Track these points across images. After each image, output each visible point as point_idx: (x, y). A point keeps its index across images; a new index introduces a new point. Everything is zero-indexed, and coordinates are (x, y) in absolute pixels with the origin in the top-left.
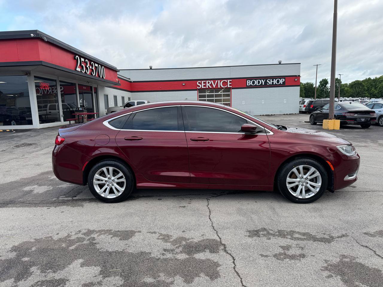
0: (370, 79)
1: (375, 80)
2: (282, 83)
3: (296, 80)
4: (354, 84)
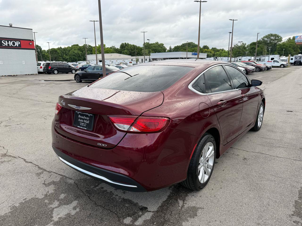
0: (61, 48)
1: (65, 49)
2: (18, 46)
3: (31, 44)
4: (52, 51)
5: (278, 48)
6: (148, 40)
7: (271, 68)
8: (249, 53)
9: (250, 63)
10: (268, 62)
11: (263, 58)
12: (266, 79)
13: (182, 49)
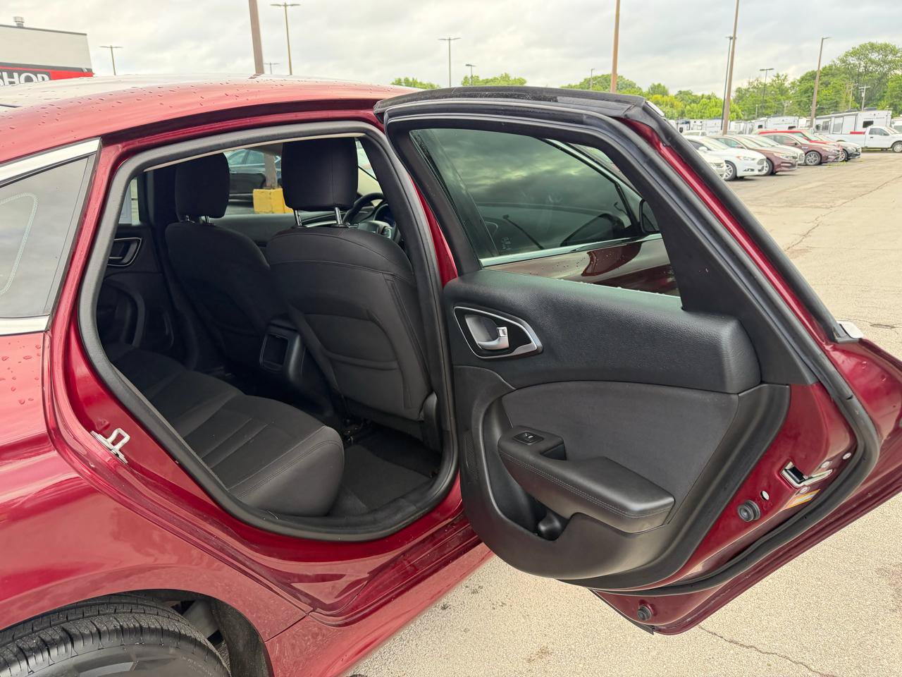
5: (894, 91)
6: (467, 65)
7: (857, 155)
8: (796, 107)
9: (788, 138)
10: (852, 133)
11: (836, 123)
12: (834, 189)
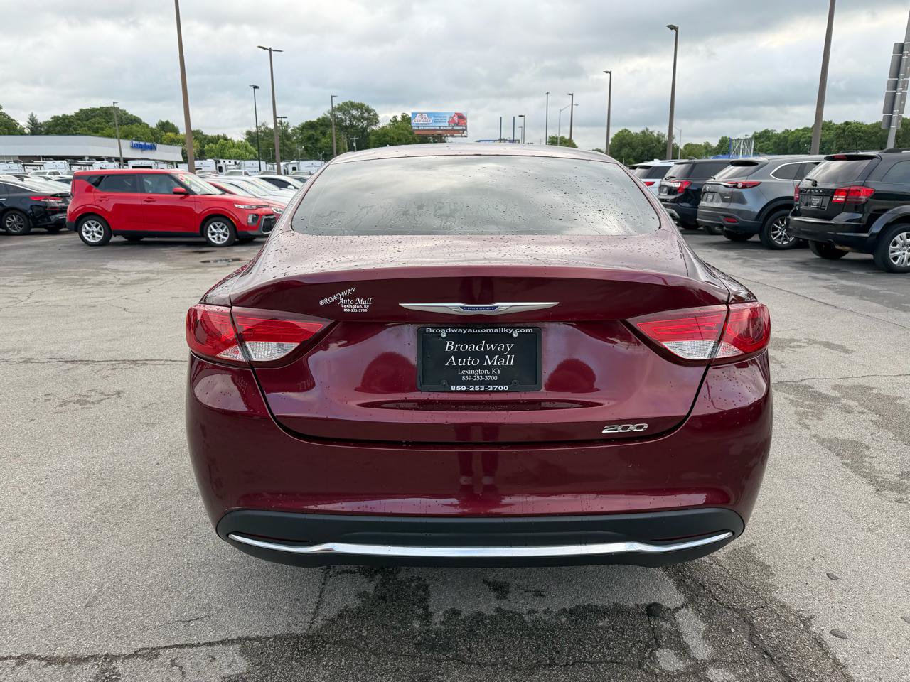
5: (374, 143)
13: (81, 127)
